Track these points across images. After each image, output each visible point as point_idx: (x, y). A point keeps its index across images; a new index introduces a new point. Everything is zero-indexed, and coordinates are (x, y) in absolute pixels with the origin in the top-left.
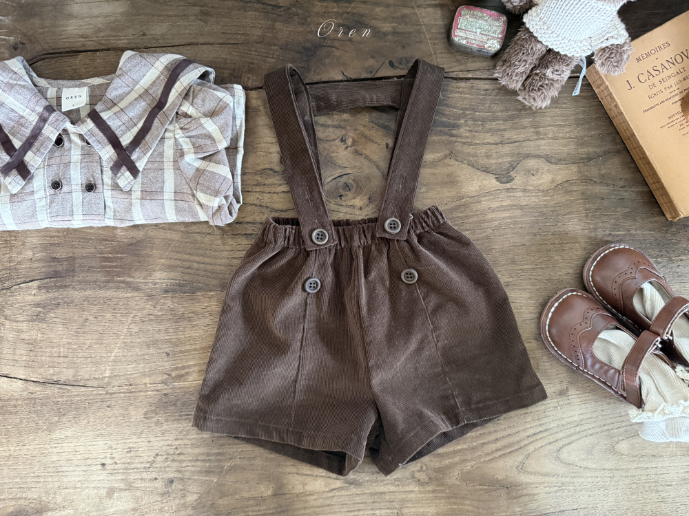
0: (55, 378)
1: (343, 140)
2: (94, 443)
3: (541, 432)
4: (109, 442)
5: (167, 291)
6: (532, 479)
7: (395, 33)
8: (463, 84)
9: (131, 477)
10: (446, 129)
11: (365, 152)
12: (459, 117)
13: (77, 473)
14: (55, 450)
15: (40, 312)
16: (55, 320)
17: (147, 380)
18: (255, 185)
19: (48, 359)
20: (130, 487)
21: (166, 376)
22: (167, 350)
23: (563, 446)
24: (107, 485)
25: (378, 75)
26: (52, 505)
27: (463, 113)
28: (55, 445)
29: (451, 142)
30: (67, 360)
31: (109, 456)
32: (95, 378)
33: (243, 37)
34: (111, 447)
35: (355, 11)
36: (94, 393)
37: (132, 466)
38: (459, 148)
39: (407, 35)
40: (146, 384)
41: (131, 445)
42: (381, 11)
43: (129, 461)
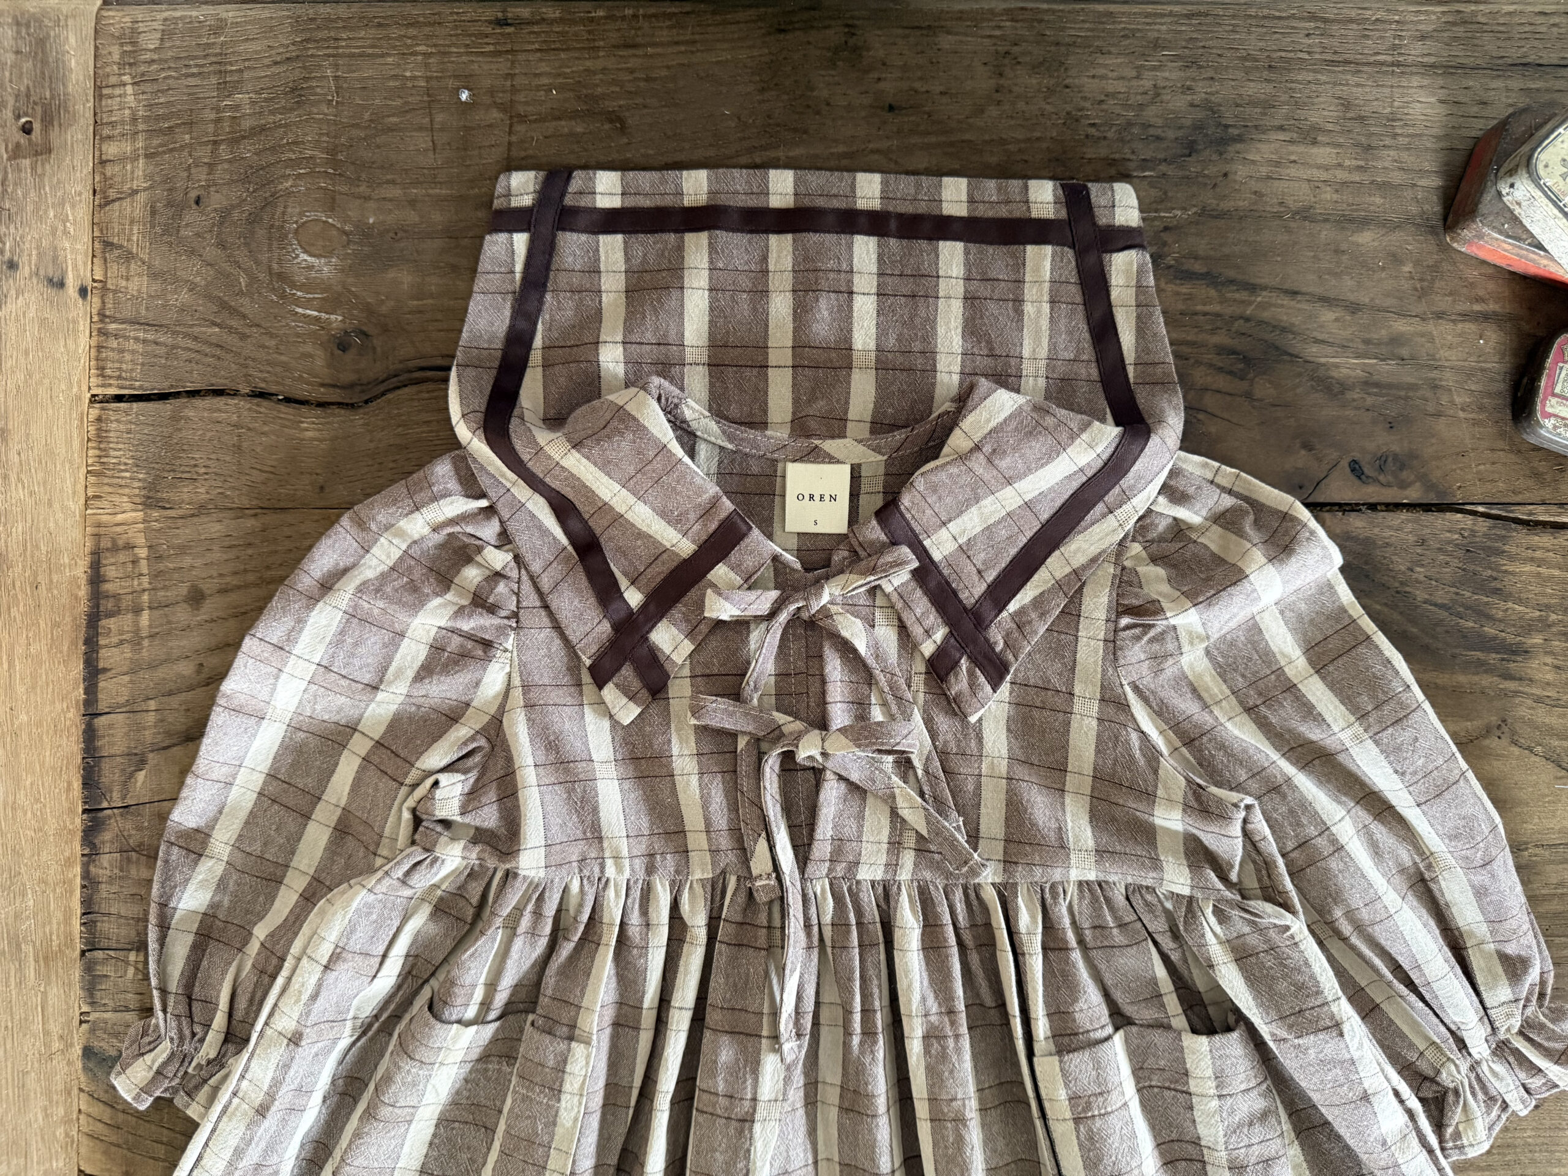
7: (1369, 384)
8: (1544, 540)
10: (1493, 658)
12: (1529, 628)
25: (1320, 496)
27: (1540, 619)
29: (1505, 694)
35: (1266, 315)
38: (1523, 712)
39: (1403, 393)
42: (1337, 320)
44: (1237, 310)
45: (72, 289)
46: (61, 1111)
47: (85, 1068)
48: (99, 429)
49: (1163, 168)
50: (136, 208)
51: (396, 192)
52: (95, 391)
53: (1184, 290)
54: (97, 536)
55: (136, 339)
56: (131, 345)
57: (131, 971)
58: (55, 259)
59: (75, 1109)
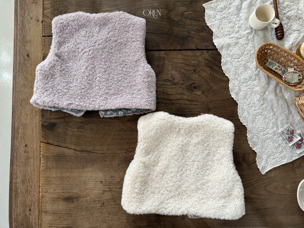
0: (86, 149)
1: (194, 71)
2: (99, 174)
3: (260, 179)
4: (105, 174)
5: (128, 121)
6: (255, 196)
9: (112, 187)
11: (202, 75)
13: (91, 184)
14: (84, 176)
15: (82, 125)
16: (87, 128)
17: (120, 152)
18: (162, 85)
19: (84, 142)
20: (111, 190)
21: (126, 151)
22: (128, 141)
23: (267, 185)
24: (103, 189)
25: (209, 48)
26: (82, 196)
28: (84, 174)
30: (91, 143)
31: (104, 178)
32: (101, 150)
33: (161, 31)
34: (105, 176)
35: (202, 25)
36: (100, 155)
37: (112, 183)
40: (119, 153)
41: (112, 175)
43: (111, 181)
44: (198, 24)
45: (40, 21)
46: (38, 133)
47: (42, 127)
48: (44, 40)
49: (188, 5)
50: (49, 10)
51: (85, 8)
52: (43, 35)
53: (191, 21)
54: (44, 55)
55: (49, 28)
56: (48, 29)
57: (48, 114)
58: (38, 17)
59: (40, 133)
